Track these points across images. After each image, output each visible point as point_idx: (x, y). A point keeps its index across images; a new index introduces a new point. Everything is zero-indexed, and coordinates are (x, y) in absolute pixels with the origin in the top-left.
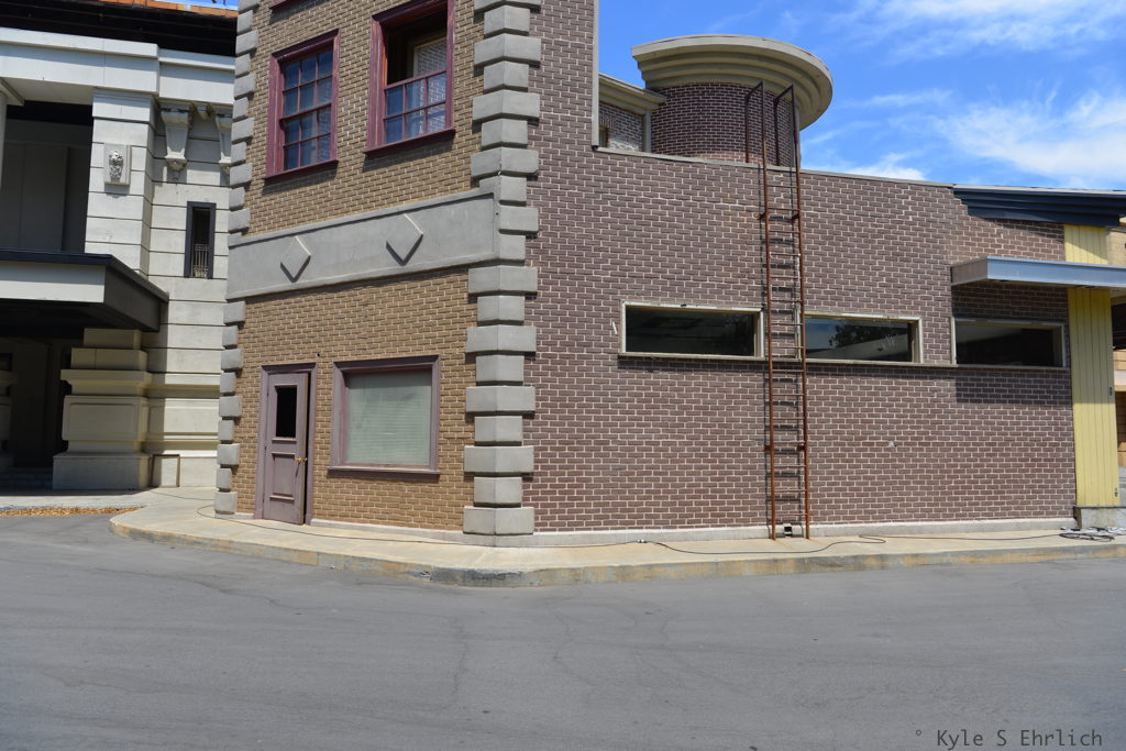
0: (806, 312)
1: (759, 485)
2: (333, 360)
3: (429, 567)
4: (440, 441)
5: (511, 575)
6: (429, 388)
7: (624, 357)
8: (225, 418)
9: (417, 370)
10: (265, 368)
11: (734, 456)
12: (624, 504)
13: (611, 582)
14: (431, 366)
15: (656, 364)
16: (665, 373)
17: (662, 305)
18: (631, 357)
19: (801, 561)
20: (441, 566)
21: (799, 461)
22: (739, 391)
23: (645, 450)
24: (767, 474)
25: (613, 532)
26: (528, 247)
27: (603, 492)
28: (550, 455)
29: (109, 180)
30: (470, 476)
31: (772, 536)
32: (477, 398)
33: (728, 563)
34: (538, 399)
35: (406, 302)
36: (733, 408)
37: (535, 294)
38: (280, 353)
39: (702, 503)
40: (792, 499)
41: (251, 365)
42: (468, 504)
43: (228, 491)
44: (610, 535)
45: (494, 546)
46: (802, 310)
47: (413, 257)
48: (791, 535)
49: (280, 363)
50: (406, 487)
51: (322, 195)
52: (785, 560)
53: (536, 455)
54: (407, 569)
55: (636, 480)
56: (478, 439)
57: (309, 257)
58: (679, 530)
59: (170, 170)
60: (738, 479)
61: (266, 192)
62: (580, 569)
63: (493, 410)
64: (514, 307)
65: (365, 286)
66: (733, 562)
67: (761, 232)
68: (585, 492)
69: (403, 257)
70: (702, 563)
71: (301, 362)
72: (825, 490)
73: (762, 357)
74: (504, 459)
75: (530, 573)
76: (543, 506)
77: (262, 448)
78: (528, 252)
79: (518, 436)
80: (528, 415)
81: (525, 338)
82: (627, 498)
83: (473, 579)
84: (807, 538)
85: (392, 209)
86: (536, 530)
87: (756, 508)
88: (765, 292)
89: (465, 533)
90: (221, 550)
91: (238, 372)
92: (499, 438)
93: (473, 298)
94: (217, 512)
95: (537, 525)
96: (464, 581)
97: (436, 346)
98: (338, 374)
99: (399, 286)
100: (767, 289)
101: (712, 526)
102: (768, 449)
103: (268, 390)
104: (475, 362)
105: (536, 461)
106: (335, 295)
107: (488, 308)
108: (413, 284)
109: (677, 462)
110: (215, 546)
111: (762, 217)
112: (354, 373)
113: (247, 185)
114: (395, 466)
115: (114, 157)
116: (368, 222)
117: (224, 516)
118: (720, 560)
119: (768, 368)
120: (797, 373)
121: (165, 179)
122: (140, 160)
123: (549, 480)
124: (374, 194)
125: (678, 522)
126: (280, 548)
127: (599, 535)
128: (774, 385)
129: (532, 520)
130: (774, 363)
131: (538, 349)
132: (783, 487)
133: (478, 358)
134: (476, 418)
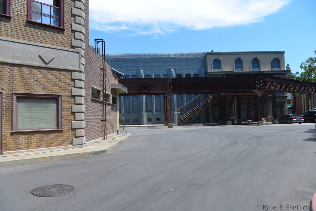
3: (92, 152)
4: (63, 120)
5: (106, 150)
11: (99, 122)
16: (95, 103)
17: (95, 87)
18: (92, 99)
22: (99, 108)
24: (101, 126)
30: (73, 130)
32: (76, 108)
35: (47, 76)
36: (99, 112)
39: (97, 133)
40: (102, 131)
45: (83, 147)
47: (50, 63)
51: (2, 27)
54: (85, 154)
56: (76, 119)
58: (96, 140)
60: (99, 128)
63: (81, 111)
64: (83, 84)
67: (100, 72)
73: (101, 100)
74: (83, 124)
81: (84, 93)
84: (107, 139)
85: (40, 44)
86: (86, 142)
88: (101, 86)
89: (73, 145)
93: (73, 80)
98: (15, 97)
101: (98, 138)
102: (102, 121)
106: (12, 68)
107: (79, 84)
108: (50, 71)
119: (101, 103)
123: (86, 130)
124: (31, 36)
133: (76, 97)
134: (76, 113)
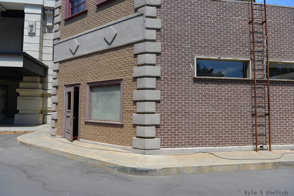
0: (269, 61)
1: (249, 129)
2: (87, 82)
3: (117, 165)
4: (124, 112)
5: (151, 170)
6: (119, 91)
7: (196, 78)
8: (53, 103)
9: (115, 84)
10: (65, 85)
11: (240, 118)
12: (196, 137)
13: (194, 173)
14: (120, 83)
15: (208, 81)
16: (212, 85)
17: (211, 58)
18: (198, 78)
19: (274, 164)
20: (121, 165)
21: (265, 120)
22: (242, 92)
23: (204, 115)
24: (253, 125)
25: (192, 148)
26: (157, 35)
27: (187, 132)
28: (166, 118)
29: (29, 32)
30: (135, 126)
31: (256, 150)
32: (137, 95)
33: (244, 165)
34: (161, 95)
35: (111, 59)
36: (239, 99)
37: (160, 53)
38: (70, 80)
39: (227, 137)
40: (263, 135)
41: (61, 85)
42: (134, 137)
43: (54, 128)
44: (191, 150)
45: (144, 154)
46: (267, 59)
47: (113, 42)
48: (263, 149)
49: (70, 84)
50: (112, 129)
51: (82, 23)
52: (268, 163)
53: (161, 118)
54: (108, 165)
55: (201, 127)
56: (138, 111)
57: (79, 46)
58: (218, 147)
59: (48, 29)
60: (241, 127)
61: (65, 24)
62: (181, 168)
63: (143, 99)
64: (151, 58)
65: (97, 55)
66: (246, 164)
67: (250, 29)
68: (180, 132)
69: (110, 42)
70: (233, 165)
71: (76, 83)
72: (276, 131)
73: (251, 78)
74: (148, 119)
75: (159, 170)
76: (164, 138)
77: (64, 114)
78: (157, 37)
79: (154, 110)
80: (158, 102)
81: (156, 71)
82: (197, 135)
83: (135, 172)
84: (270, 150)
85: (106, 25)
86: (161, 148)
87: (248, 139)
88: (252, 52)
89: (133, 148)
90: (45, 151)
91: (57, 87)
92: (146, 111)
93: (136, 56)
94: (51, 135)
95: (161, 145)
96: (131, 172)
97: (122, 75)
98: (88, 87)
99: (109, 53)
100: (253, 51)
101: (231, 146)
102: (254, 115)
103: (66, 93)
104: (136, 81)
105: (161, 120)
106: (87, 59)
107: (141, 59)
108: (113, 52)
109: (217, 120)
110: (44, 149)
111: (251, 22)
112: (94, 86)
113: (59, 23)
114: (108, 121)
115: (30, 24)
116: (98, 31)
117: (53, 136)
118: (240, 163)
119: (254, 83)
120: (264, 85)
121: (47, 32)
122: (38, 26)
123: (166, 128)
124: (100, 20)
125: (217, 144)
126: (64, 152)
127: (186, 149)
128: (256, 89)
129: (160, 144)
130: (256, 80)
131: (162, 75)
132: (260, 130)
133: (137, 79)
134: (137, 103)
